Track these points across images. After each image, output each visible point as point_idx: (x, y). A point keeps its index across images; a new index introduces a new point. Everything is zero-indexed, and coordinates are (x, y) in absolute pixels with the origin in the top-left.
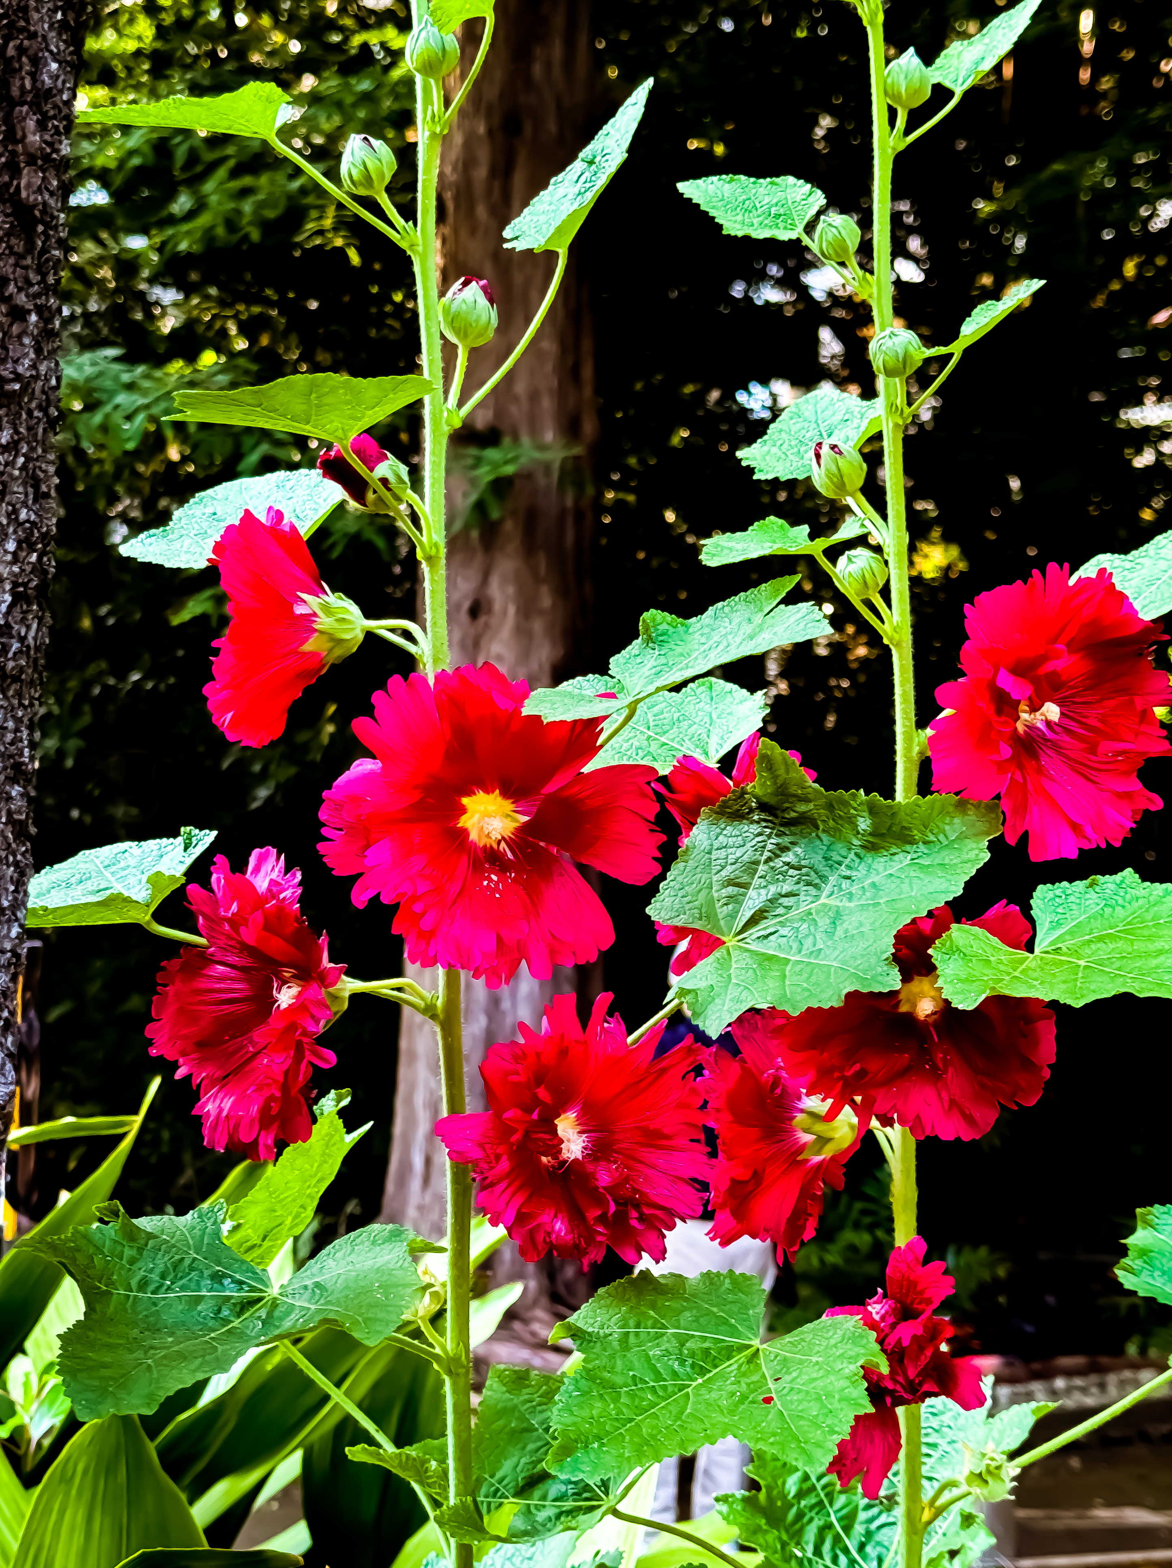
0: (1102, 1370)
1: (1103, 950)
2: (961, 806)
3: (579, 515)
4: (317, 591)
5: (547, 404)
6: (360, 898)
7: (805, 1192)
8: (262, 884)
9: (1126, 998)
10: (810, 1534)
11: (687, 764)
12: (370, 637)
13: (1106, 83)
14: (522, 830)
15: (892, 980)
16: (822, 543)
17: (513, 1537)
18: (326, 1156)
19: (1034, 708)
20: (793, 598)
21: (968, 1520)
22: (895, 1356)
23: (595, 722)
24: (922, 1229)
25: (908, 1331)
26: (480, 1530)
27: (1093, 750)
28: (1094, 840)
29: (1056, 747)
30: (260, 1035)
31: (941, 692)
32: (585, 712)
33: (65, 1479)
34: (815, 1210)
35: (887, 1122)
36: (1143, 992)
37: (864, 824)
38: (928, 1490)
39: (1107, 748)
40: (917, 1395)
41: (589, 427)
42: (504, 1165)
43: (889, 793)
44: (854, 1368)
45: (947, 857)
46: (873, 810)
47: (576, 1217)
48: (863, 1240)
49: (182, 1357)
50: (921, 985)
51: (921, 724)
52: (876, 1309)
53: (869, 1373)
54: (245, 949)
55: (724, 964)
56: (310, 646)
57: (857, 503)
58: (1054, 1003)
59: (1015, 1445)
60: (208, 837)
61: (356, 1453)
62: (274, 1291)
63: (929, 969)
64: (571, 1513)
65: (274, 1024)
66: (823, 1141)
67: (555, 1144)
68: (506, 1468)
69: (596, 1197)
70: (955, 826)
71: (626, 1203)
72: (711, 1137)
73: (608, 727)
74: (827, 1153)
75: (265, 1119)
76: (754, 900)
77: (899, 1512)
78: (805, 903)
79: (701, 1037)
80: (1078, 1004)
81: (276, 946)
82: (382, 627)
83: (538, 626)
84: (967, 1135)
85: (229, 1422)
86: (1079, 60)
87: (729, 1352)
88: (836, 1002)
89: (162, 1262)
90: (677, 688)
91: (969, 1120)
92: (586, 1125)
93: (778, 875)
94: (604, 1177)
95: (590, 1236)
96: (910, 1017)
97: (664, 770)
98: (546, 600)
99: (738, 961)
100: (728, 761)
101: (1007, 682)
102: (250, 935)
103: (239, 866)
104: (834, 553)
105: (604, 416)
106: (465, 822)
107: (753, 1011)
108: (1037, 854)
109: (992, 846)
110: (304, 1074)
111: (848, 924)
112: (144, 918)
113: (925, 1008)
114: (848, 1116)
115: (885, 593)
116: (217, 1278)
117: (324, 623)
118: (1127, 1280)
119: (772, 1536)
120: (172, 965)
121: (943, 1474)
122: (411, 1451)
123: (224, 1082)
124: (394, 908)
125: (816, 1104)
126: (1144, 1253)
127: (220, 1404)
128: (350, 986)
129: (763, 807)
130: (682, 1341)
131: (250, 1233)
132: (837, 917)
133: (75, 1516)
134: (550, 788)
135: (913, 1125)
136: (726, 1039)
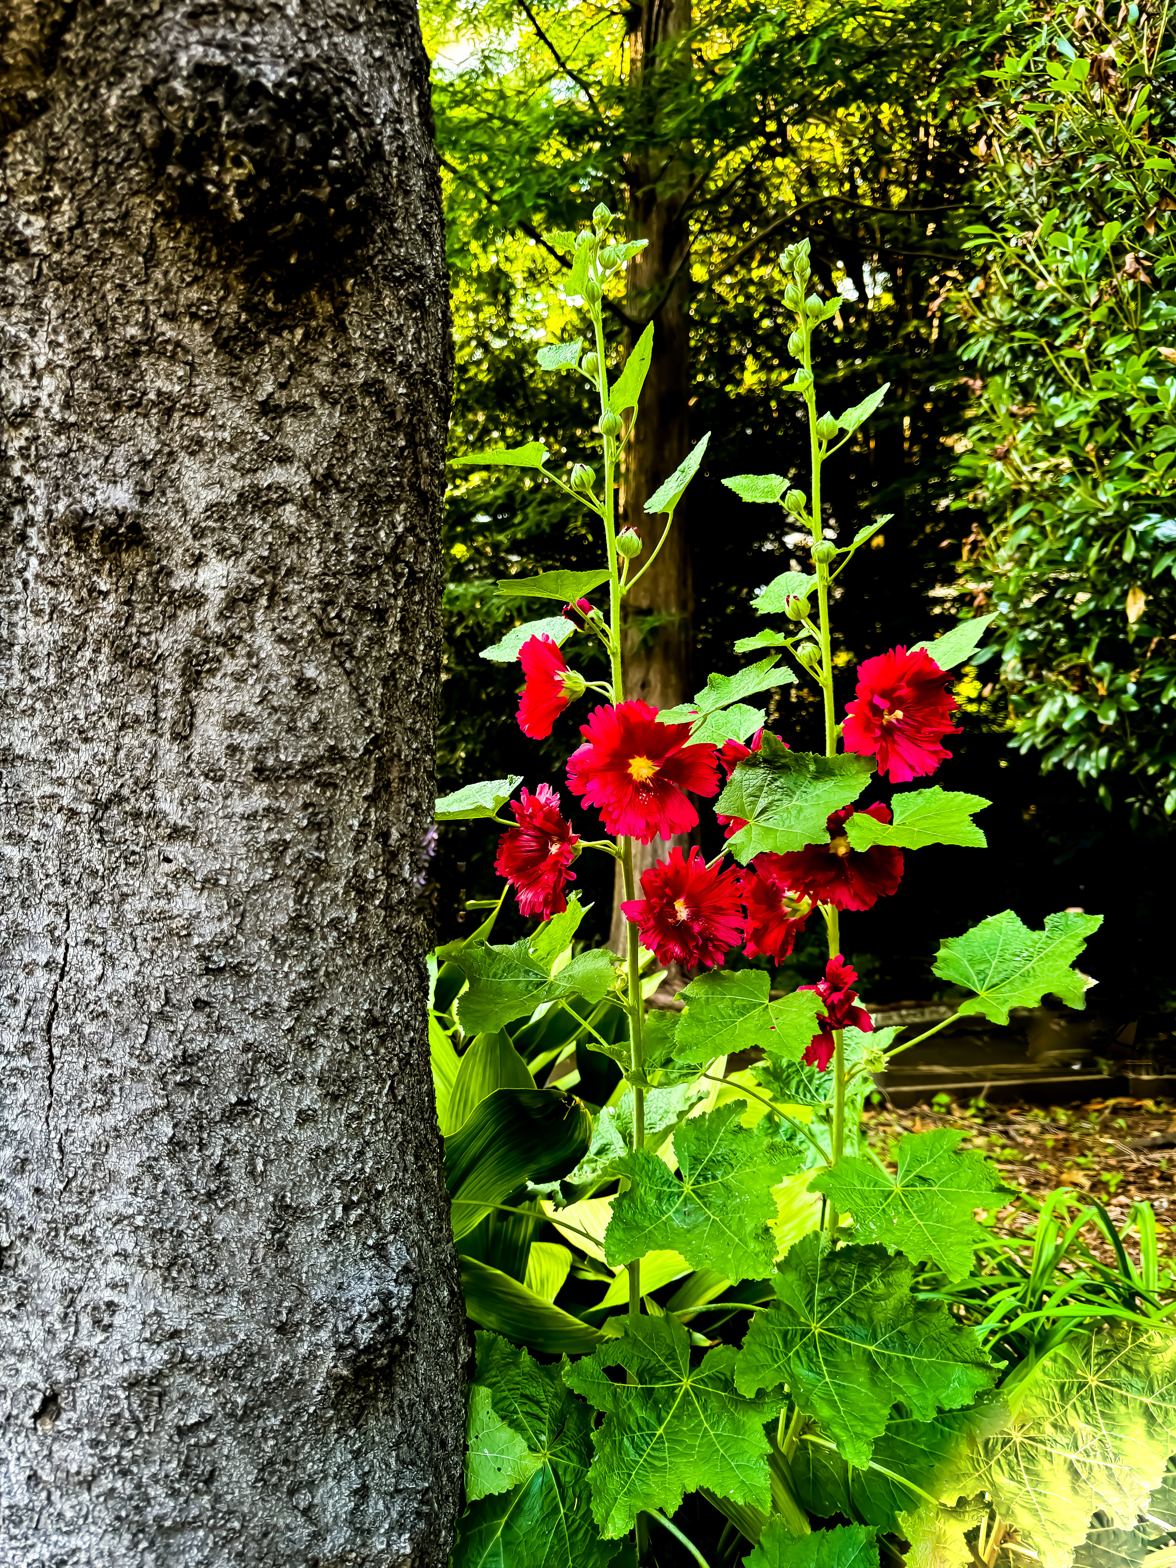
0: (922, 1007)
1: (926, 824)
2: (857, 758)
3: (687, 644)
4: (564, 670)
5: (673, 597)
6: (585, 805)
7: (788, 934)
8: (542, 799)
9: (938, 845)
10: (794, 1084)
11: (730, 744)
12: (588, 689)
13: (916, 449)
14: (656, 774)
15: (826, 839)
16: (791, 640)
17: (661, 1085)
18: (573, 919)
19: (891, 713)
20: (777, 666)
21: (865, 1080)
22: (831, 1007)
23: (688, 725)
24: (842, 950)
25: (836, 997)
26: (645, 1082)
27: (919, 731)
28: (921, 773)
29: (901, 731)
30: (543, 866)
31: (847, 707)
32: (683, 720)
33: (474, 1054)
34: (792, 941)
35: (825, 902)
36: (946, 842)
37: (812, 767)
38: (847, 1066)
39: (926, 730)
40: (841, 1025)
41: (691, 606)
42: (652, 923)
43: (823, 753)
44: (812, 1014)
45: (853, 782)
46: (816, 761)
47: (684, 946)
48: (815, 951)
49: (511, 1007)
50: (840, 841)
51: (837, 722)
52: (822, 987)
53: (819, 1016)
54: (536, 828)
55: (749, 832)
56: (562, 694)
57: (806, 622)
58: (903, 849)
59: (886, 1045)
60: (519, 779)
61: (591, 1047)
62: (551, 978)
63: (843, 833)
64: (686, 1075)
65: (549, 861)
66: (795, 911)
67: (674, 913)
68: (657, 1055)
69: (693, 937)
70: (855, 767)
71: (706, 940)
72: (744, 909)
73: (694, 727)
74: (797, 916)
75: (546, 903)
76: (762, 803)
77: (834, 1075)
78: (786, 803)
79: (739, 865)
80: (915, 848)
81: (549, 827)
82: (593, 685)
83: (670, 691)
84: (863, 909)
85: (543, 1030)
86: (904, 439)
87: (755, 1006)
88: (800, 849)
89: (503, 965)
90: (725, 708)
91: (864, 902)
92: (688, 904)
93: (773, 792)
94: (696, 928)
95: (691, 954)
96: (835, 855)
97: (720, 746)
98: (673, 680)
99: (755, 831)
100: (749, 741)
101: (878, 701)
102: (537, 822)
103: (532, 792)
104: (796, 645)
105: (697, 602)
106: (630, 770)
107: (762, 854)
108: (893, 780)
109: (873, 776)
110: (562, 884)
111: (806, 813)
112: (492, 815)
113: (842, 851)
114: (807, 900)
115: (820, 663)
116: (527, 972)
117: (568, 684)
118: (937, 973)
119: (776, 1085)
120: (505, 835)
121: (854, 1058)
122: (616, 1047)
123: (528, 886)
124: (599, 810)
125: (791, 894)
126: (944, 960)
127: (538, 1023)
128: (583, 844)
129: (765, 761)
130: (733, 1001)
131: (542, 953)
132: (800, 810)
133: (479, 1069)
134: (669, 755)
135: (837, 903)
136: (750, 866)
